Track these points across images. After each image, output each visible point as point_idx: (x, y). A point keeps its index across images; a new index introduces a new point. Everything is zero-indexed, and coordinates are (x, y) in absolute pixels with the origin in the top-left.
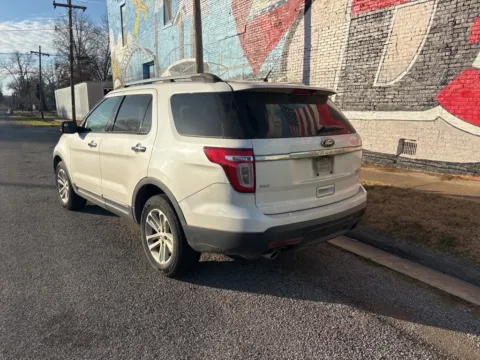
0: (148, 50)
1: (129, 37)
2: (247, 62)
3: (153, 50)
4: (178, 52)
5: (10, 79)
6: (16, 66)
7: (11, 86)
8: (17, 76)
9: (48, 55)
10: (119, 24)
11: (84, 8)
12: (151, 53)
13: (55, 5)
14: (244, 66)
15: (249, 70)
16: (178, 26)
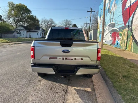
2: (123, 22)
4: (110, 21)
11: (95, 11)
13: (88, 11)
14: (122, 24)
15: (123, 25)
16: (110, 13)
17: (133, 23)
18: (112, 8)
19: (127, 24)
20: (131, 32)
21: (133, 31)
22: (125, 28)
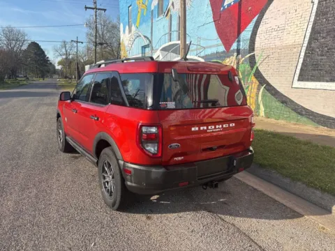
0: (145, 37)
1: (133, 28)
2: (220, 42)
3: (149, 36)
4: (167, 37)
5: (60, 59)
6: (64, 50)
7: (60, 63)
8: (64, 57)
9: (82, 43)
10: (127, 19)
11: (105, 10)
12: (148, 38)
13: (86, 8)
14: (218, 45)
15: (222, 49)
16: (168, 18)
17: (257, 45)
18: (173, 4)
19: (234, 46)
20: (252, 67)
21: (258, 65)
22: (229, 57)
